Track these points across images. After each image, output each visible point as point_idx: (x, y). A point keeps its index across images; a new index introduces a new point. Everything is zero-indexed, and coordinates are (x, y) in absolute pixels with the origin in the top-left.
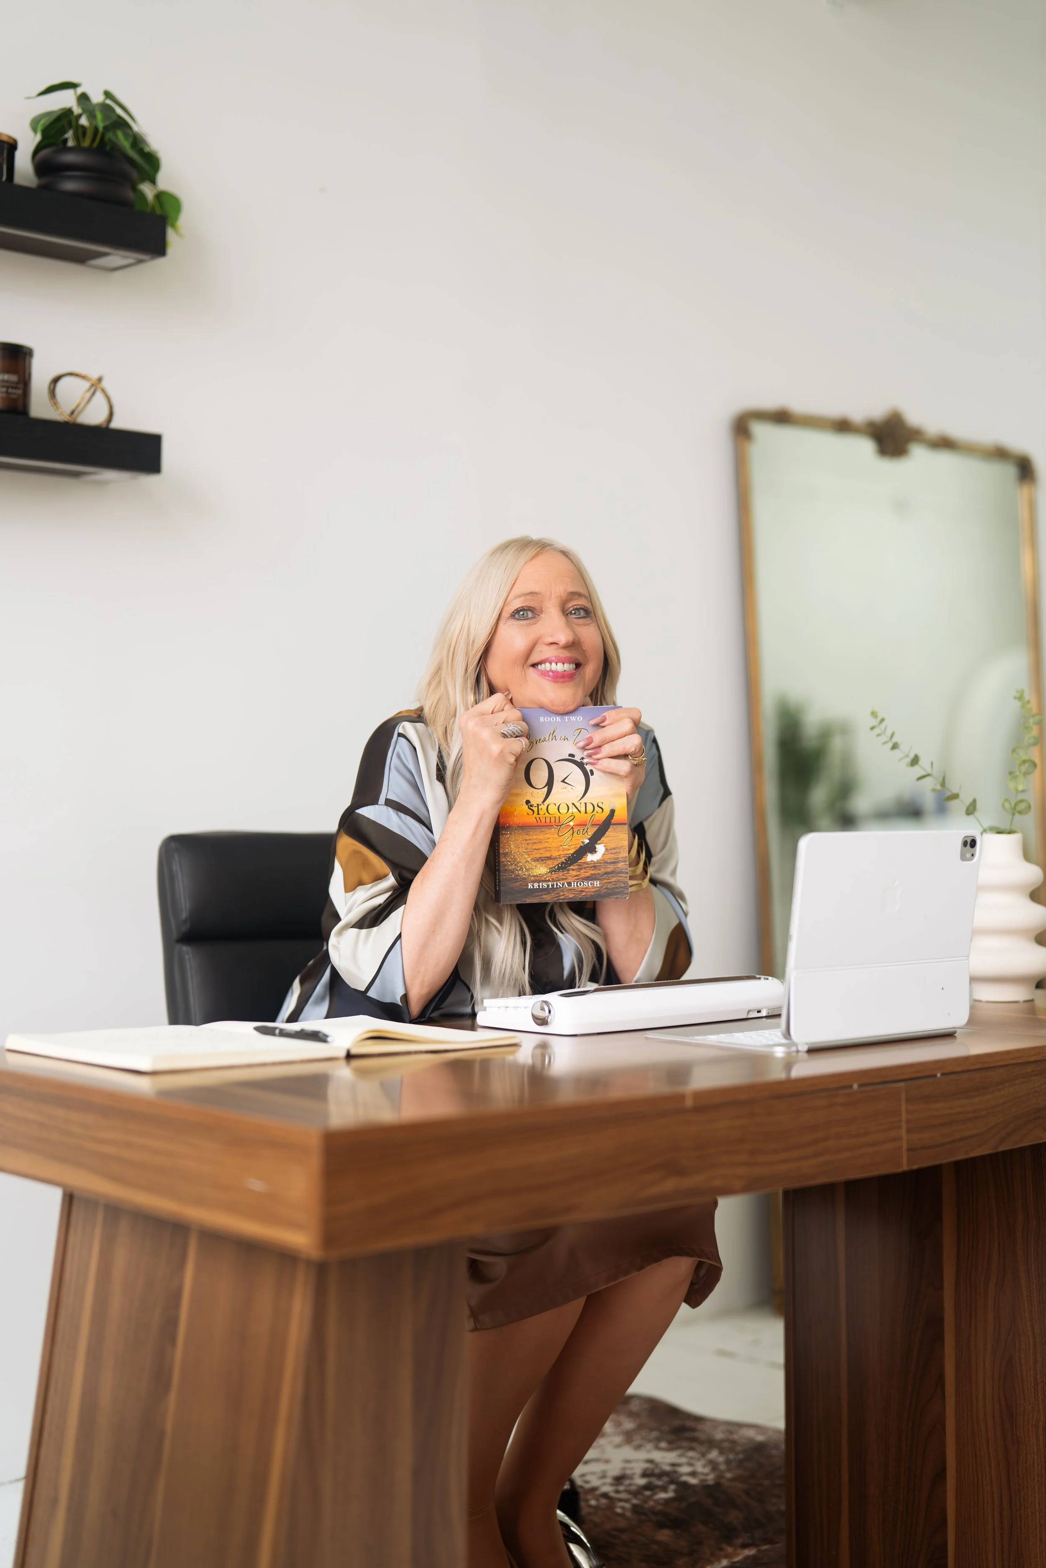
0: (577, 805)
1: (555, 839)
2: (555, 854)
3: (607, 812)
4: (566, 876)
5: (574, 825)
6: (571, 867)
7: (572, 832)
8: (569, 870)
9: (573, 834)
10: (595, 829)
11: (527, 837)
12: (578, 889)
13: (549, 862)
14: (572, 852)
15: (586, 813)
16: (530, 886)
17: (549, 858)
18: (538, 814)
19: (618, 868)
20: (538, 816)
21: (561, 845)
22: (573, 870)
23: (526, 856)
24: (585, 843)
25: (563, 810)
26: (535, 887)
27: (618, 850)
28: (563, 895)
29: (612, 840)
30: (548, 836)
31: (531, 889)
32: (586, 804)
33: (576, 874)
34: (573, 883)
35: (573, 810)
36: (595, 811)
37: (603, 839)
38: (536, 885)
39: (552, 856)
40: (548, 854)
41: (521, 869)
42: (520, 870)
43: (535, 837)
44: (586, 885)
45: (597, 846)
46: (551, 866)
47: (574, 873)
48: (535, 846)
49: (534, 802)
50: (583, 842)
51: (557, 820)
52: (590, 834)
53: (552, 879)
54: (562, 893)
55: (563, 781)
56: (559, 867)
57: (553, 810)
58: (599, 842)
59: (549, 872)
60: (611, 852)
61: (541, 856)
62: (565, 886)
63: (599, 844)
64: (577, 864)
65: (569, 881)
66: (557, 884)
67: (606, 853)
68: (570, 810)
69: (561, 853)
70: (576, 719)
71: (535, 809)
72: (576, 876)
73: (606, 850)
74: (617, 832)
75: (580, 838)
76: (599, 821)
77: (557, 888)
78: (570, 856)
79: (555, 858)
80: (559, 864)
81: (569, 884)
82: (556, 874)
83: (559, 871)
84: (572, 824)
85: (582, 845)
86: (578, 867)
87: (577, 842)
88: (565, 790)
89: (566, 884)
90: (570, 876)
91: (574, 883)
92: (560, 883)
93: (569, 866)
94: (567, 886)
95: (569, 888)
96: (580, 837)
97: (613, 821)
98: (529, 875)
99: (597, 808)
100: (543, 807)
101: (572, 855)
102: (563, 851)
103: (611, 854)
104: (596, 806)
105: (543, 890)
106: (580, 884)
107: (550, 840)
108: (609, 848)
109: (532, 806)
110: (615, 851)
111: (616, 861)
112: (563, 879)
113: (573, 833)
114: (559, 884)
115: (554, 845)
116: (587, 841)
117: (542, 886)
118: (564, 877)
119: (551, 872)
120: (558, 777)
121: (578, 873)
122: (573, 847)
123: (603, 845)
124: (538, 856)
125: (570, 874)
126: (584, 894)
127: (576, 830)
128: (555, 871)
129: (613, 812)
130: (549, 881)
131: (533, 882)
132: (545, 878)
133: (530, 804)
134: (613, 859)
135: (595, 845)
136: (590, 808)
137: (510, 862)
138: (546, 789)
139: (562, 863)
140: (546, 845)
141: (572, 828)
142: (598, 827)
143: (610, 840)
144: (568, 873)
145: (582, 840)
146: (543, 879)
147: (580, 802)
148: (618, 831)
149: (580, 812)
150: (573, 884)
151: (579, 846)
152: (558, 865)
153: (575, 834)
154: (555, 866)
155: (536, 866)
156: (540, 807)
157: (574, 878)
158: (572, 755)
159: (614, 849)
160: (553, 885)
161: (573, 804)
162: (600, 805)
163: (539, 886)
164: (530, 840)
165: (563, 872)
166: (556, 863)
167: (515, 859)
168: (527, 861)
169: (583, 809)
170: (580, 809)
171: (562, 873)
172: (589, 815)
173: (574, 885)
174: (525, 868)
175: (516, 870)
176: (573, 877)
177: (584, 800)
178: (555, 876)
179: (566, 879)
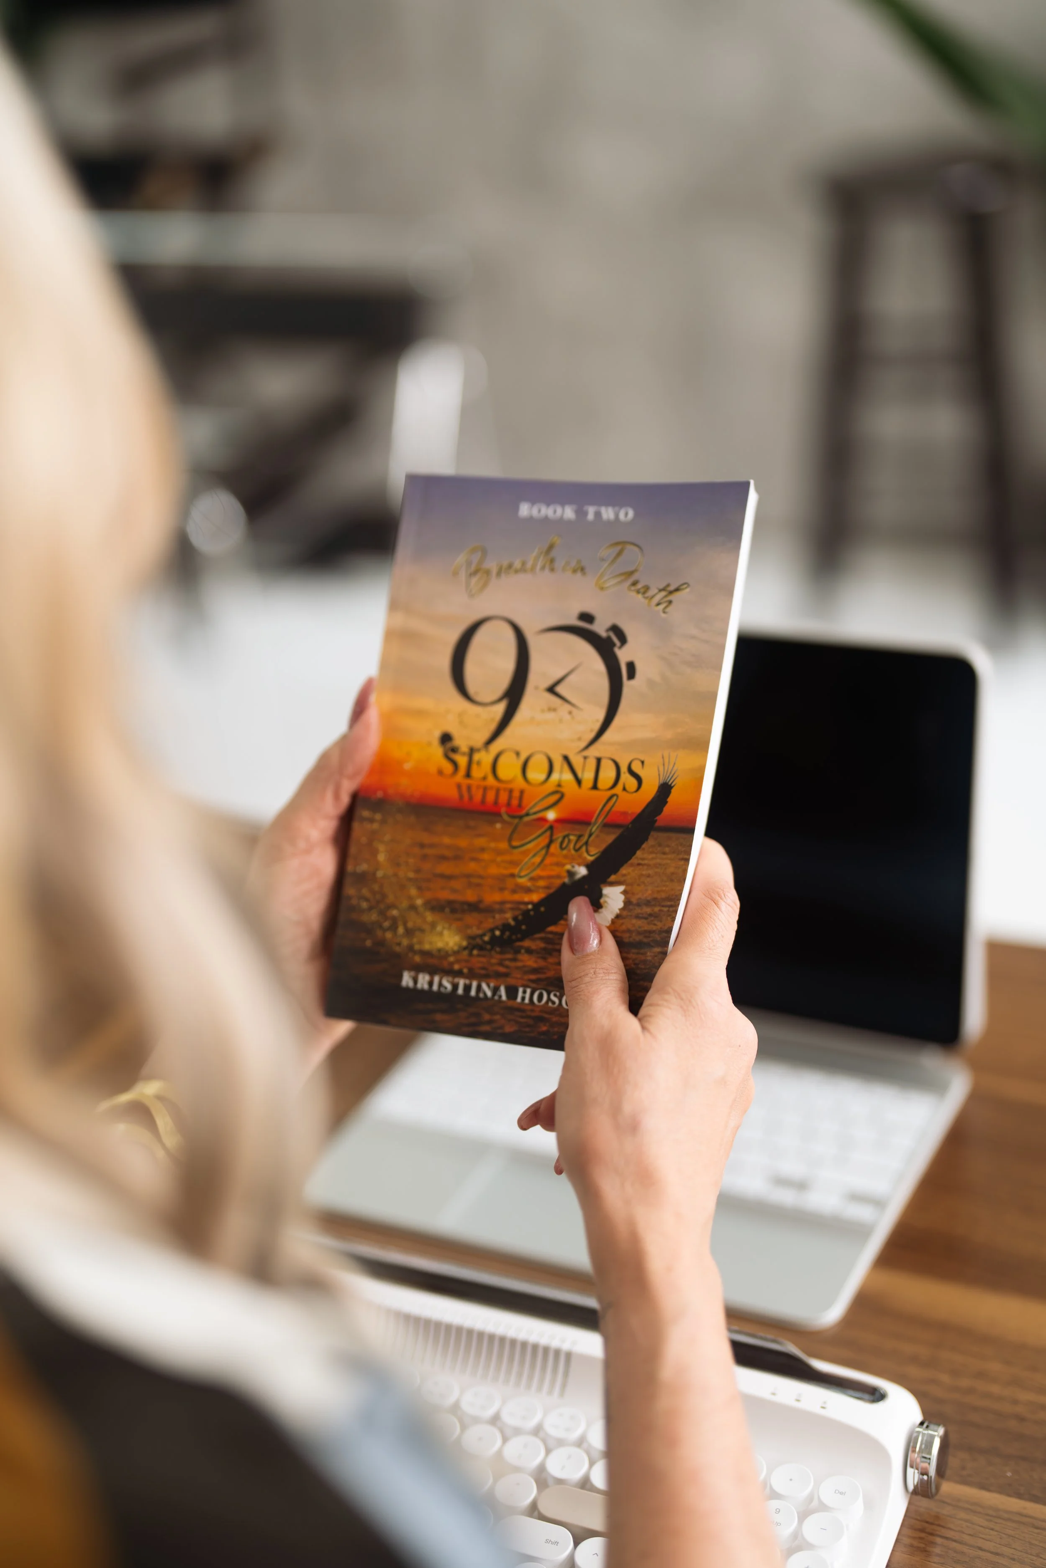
0: (576, 761)
1: (499, 852)
2: (492, 897)
3: (650, 789)
4: (507, 967)
5: (558, 821)
6: (527, 943)
7: (547, 841)
8: (517, 951)
9: (548, 846)
10: (610, 838)
11: (426, 838)
12: (532, 1011)
13: (471, 918)
14: (535, 897)
15: (595, 787)
16: (407, 980)
17: (474, 907)
18: (468, 775)
19: (645, 962)
20: (468, 781)
21: (513, 876)
22: (529, 951)
23: (413, 892)
24: (578, 876)
25: (536, 774)
26: (419, 986)
27: (657, 909)
28: (490, 1022)
29: (649, 876)
30: (481, 842)
31: (407, 989)
32: (599, 761)
33: (535, 965)
34: (521, 990)
35: (562, 775)
36: (620, 786)
37: (624, 870)
38: (423, 981)
39: (480, 901)
40: (470, 896)
41: (394, 928)
42: (388, 929)
43: (447, 840)
44: (554, 1003)
45: (607, 891)
46: (475, 931)
47: (530, 961)
48: (445, 868)
49: (461, 741)
50: (571, 874)
51: (515, 802)
52: (592, 854)
53: (471, 970)
54: (487, 1017)
55: (551, 690)
56: (493, 937)
57: (509, 769)
58: (613, 878)
59: (465, 948)
60: (638, 910)
61: (452, 897)
62: (500, 997)
63: (612, 884)
64: (542, 935)
65: (511, 981)
66: (479, 988)
67: (625, 913)
68: (555, 776)
69: (507, 896)
70: (617, 515)
71: (462, 761)
72: (535, 971)
73: (627, 903)
74: (664, 853)
75: (565, 861)
76: (625, 814)
77: (477, 998)
78: (529, 911)
79: (489, 910)
80: (497, 928)
81: (512, 992)
82: (484, 956)
83: (492, 949)
84: (551, 815)
85: (566, 880)
86: (542, 945)
87: (556, 870)
88: (550, 716)
89: (503, 991)
90: (517, 968)
91: (524, 992)
92: (488, 986)
93: (521, 940)
94: (504, 998)
95: (511, 1003)
96: (566, 857)
97: (661, 820)
98: (411, 948)
99: (625, 777)
100: (485, 758)
101: (537, 906)
102: (514, 891)
103: (637, 917)
104: (624, 769)
105: (440, 997)
106: (540, 997)
107: (486, 856)
108: (634, 900)
109: (454, 750)
110: (648, 910)
111: (645, 940)
112: (498, 975)
113: (551, 841)
114: (484, 986)
115: (494, 870)
116: (582, 871)
117: (440, 985)
118: (502, 969)
119: (470, 948)
120: (538, 674)
121: (541, 963)
122: (541, 883)
123: (622, 888)
124: (445, 895)
125: (519, 964)
126: (544, 1028)
127: (558, 836)
128: (481, 948)
129: (665, 789)
130: (459, 974)
131: (418, 969)
132: (452, 964)
133: (449, 745)
134: (639, 933)
135: (602, 886)
136: (608, 774)
137: (367, 900)
138: (500, 709)
139: (505, 927)
140: (472, 866)
141: (551, 828)
142: (618, 832)
143: (642, 875)
144: (515, 960)
145: (568, 867)
146: (445, 964)
147: (586, 753)
148: (667, 850)
149: (579, 781)
150: (520, 994)
151: (558, 883)
152: (492, 931)
153: (554, 848)
154: (484, 935)
155: (433, 926)
156: (476, 757)
157: (526, 977)
158: (587, 617)
159: (648, 903)
160: (467, 988)
161: (566, 758)
162: (636, 767)
163: (431, 983)
164: (432, 846)
165: (501, 953)
166: (489, 923)
167: (384, 896)
168: (413, 907)
169: (588, 776)
170: (580, 775)
171: (499, 956)
172: (602, 796)
173: (523, 995)
174: (405, 924)
175: (381, 927)
176: (526, 973)
177: (595, 751)
178: (478, 961)
179: (506, 975)
